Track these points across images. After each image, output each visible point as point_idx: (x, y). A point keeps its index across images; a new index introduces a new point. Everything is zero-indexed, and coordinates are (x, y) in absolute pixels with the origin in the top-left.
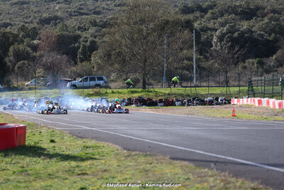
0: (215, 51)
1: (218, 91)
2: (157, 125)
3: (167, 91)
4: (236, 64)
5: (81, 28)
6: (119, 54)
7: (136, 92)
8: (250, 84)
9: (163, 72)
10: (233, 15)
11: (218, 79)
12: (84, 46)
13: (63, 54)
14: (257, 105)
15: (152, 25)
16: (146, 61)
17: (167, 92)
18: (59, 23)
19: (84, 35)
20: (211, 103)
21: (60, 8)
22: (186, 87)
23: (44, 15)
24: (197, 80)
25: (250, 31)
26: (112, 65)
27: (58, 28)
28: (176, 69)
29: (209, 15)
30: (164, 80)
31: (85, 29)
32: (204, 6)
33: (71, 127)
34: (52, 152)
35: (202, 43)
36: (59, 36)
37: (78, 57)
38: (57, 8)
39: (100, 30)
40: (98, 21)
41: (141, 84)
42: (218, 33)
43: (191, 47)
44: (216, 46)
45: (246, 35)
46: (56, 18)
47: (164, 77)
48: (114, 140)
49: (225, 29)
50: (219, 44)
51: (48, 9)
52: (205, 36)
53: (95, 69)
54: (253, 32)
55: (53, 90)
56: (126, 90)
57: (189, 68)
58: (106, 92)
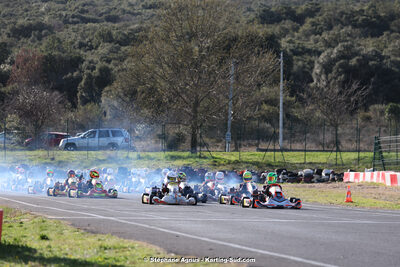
0: (318, 89)
1: (321, 157)
2: (217, 214)
3: (234, 157)
4: (353, 113)
5: (85, 45)
6: (152, 91)
7: (180, 158)
8: (378, 147)
9: (226, 124)
10: (350, 27)
11: (321, 137)
12: (89, 76)
13: (53, 89)
14: (388, 183)
15: (208, 43)
16: (197, 104)
17: (233, 159)
18: (46, 35)
19: (89, 56)
20: (309, 179)
21: (49, 10)
22: (266, 150)
23: (21, 22)
24: (284, 139)
25: (378, 55)
26: (138, 110)
27: (44, 44)
28: (250, 118)
29: (307, 26)
30: (229, 138)
31: (91, 48)
32: (299, 11)
33: (72, 215)
34: (47, 254)
35: (294, 74)
36: (46, 57)
37: (79, 94)
38: (43, 9)
39: (118, 49)
40: (114, 32)
41: (187, 144)
42: (322, 58)
43: (276, 82)
44: (319, 80)
45: (371, 63)
46: (40, 27)
47: (229, 133)
48: (150, 237)
49: (335, 51)
50: (323, 77)
51: (27, 10)
52: (300, 63)
53: (108, 117)
54: (382, 58)
55: (36, 152)
56: (162, 155)
57: (272, 119)
58: (127, 157)
